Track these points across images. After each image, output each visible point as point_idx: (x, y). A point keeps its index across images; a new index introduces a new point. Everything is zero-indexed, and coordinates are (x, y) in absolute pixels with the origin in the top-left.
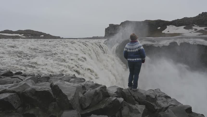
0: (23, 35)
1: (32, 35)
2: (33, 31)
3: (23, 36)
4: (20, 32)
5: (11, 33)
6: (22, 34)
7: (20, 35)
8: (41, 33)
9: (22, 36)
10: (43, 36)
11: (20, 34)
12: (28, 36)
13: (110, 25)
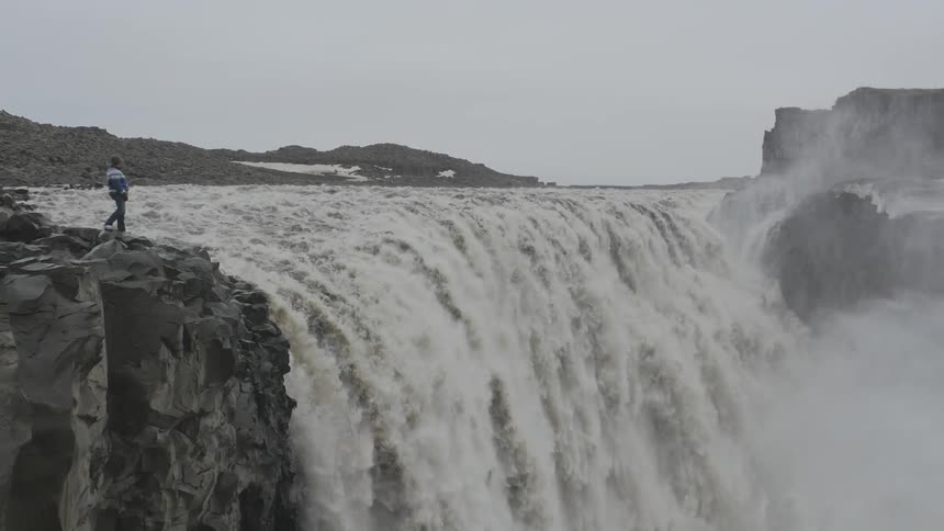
0: (357, 168)
1: (398, 169)
2: (404, 150)
3: (358, 172)
4: (344, 156)
5: (306, 163)
6: (354, 163)
7: (342, 171)
8: (444, 161)
9: (352, 175)
10: (449, 173)
11: (344, 167)
12: (382, 174)
13: (780, 113)
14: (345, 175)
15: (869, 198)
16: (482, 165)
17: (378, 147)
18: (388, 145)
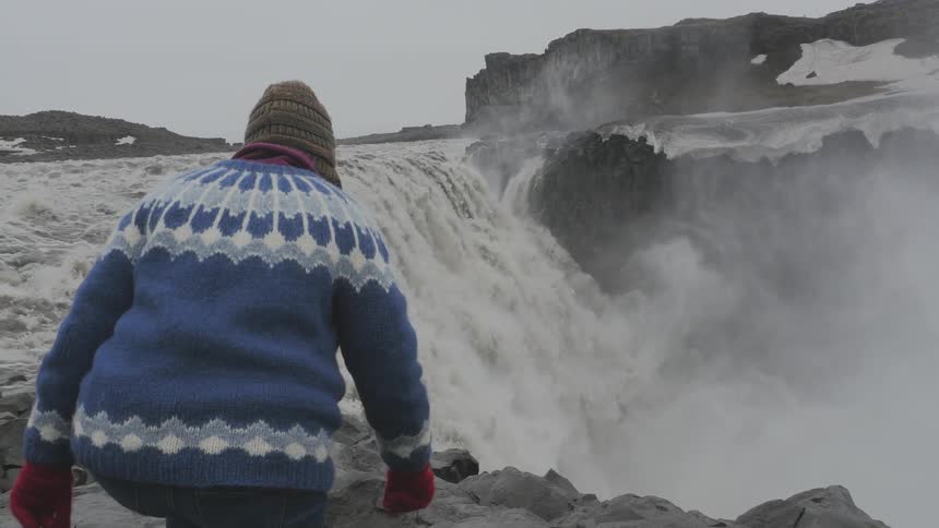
0: (21, 140)
1: (71, 138)
2: (73, 117)
3: (24, 145)
6: (18, 134)
8: (123, 128)
9: (17, 149)
10: (130, 140)
12: (52, 145)
13: (489, 58)
14: (10, 148)
15: (643, 139)
16: (164, 129)
17: (41, 115)
18: (52, 112)
